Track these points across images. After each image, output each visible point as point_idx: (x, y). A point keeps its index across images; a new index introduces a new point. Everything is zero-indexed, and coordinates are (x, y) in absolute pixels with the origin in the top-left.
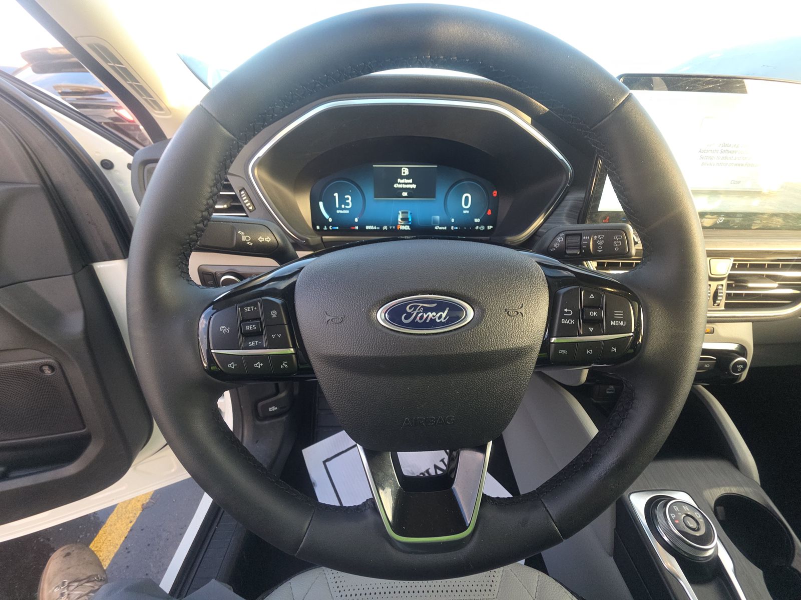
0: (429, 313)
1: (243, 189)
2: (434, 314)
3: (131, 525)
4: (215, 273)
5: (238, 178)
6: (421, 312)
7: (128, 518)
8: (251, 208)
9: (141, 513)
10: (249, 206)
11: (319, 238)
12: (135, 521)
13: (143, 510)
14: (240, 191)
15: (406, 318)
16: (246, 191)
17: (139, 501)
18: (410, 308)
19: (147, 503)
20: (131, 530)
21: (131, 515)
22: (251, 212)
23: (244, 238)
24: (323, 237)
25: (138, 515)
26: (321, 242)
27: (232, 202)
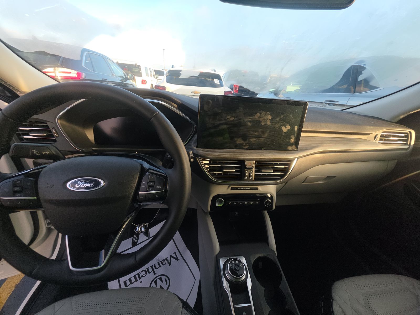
0: (87, 184)
1: (54, 128)
2: (88, 184)
3: (9, 295)
4: (41, 163)
5: (51, 123)
6: (83, 184)
7: (8, 291)
8: (57, 136)
9: (14, 289)
10: (56, 135)
11: (91, 149)
12: (11, 293)
13: (16, 288)
14: (53, 128)
15: (77, 186)
16: (55, 129)
17: (14, 283)
18: (80, 182)
19: (18, 284)
20: (9, 297)
21: (9, 290)
22: (57, 137)
23: (35, 153)
24: (93, 148)
25: (13, 290)
26: (92, 150)
27: (49, 133)
